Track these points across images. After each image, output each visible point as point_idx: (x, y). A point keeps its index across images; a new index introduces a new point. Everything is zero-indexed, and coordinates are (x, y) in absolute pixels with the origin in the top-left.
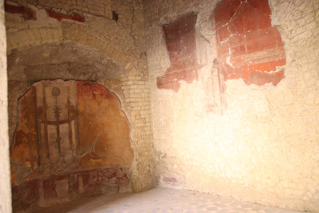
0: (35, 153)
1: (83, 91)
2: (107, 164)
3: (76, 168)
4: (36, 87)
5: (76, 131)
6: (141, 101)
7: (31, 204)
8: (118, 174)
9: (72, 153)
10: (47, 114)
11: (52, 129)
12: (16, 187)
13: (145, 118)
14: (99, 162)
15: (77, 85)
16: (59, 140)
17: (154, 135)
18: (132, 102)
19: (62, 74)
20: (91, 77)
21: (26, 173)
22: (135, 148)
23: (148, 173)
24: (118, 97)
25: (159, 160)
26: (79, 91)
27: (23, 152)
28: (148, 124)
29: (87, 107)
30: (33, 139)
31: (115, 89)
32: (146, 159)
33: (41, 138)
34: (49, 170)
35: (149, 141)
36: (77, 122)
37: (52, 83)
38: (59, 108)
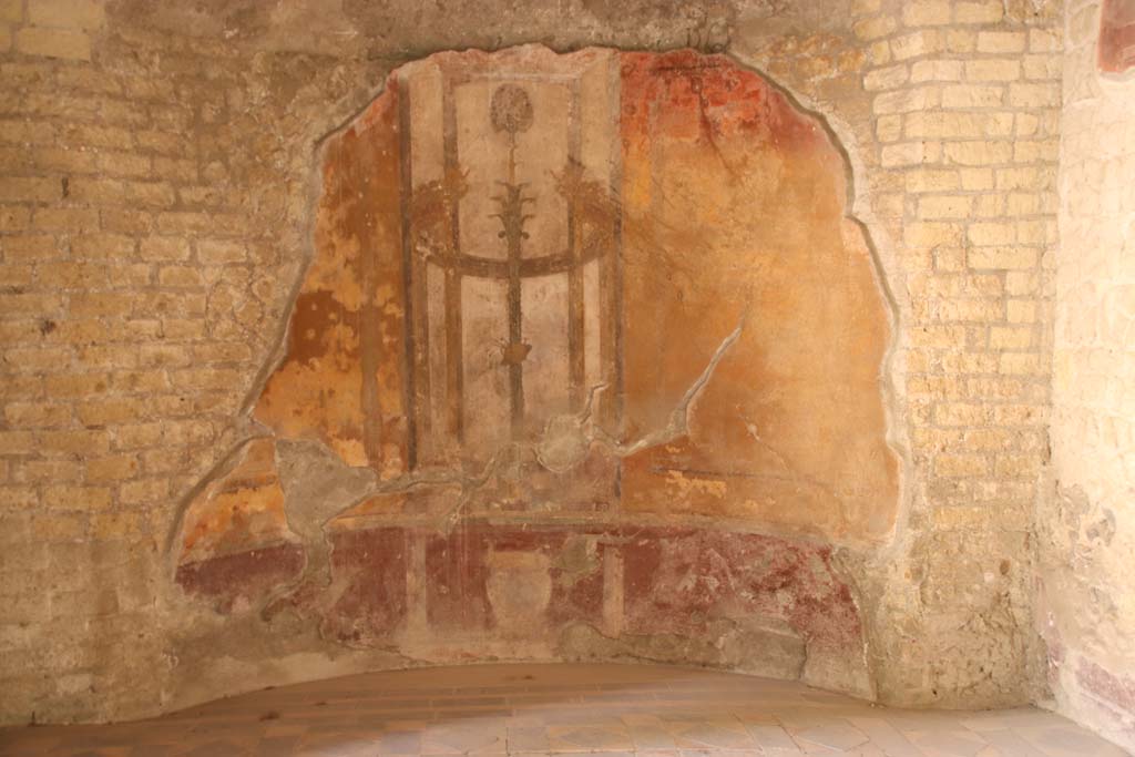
0: (393, 405)
1: (652, 105)
2: (753, 514)
3: (594, 506)
4: (412, 85)
5: (602, 317)
6: (985, 160)
7: (362, 636)
8: (804, 577)
9: (581, 431)
10: (461, 221)
11: (481, 299)
12: (283, 547)
13: (1001, 273)
14: (714, 497)
15: (623, 75)
16: (514, 357)
17: (1058, 385)
18: (918, 166)
19: (546, 16)
20: (702, 25)
21: (343, 491)
22: (908, 445)
23: (993, 609)
24: (841, 137)
25: (1068, 544)
26: (634, 108)
27: (331, 392)
28: (1015, 310)
29: (668, 193)
30: (386, 340)
31: (830, 90)
32: (984, 526)
33: (427, 336)
34: (460, 494)
35: (1014, 418)
36: (615, 269)
37: (490, 66)
38: (525, 193)
